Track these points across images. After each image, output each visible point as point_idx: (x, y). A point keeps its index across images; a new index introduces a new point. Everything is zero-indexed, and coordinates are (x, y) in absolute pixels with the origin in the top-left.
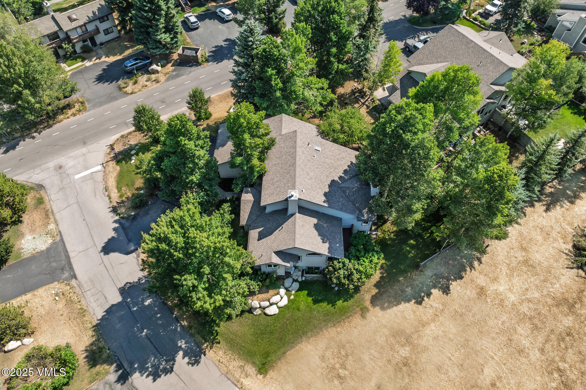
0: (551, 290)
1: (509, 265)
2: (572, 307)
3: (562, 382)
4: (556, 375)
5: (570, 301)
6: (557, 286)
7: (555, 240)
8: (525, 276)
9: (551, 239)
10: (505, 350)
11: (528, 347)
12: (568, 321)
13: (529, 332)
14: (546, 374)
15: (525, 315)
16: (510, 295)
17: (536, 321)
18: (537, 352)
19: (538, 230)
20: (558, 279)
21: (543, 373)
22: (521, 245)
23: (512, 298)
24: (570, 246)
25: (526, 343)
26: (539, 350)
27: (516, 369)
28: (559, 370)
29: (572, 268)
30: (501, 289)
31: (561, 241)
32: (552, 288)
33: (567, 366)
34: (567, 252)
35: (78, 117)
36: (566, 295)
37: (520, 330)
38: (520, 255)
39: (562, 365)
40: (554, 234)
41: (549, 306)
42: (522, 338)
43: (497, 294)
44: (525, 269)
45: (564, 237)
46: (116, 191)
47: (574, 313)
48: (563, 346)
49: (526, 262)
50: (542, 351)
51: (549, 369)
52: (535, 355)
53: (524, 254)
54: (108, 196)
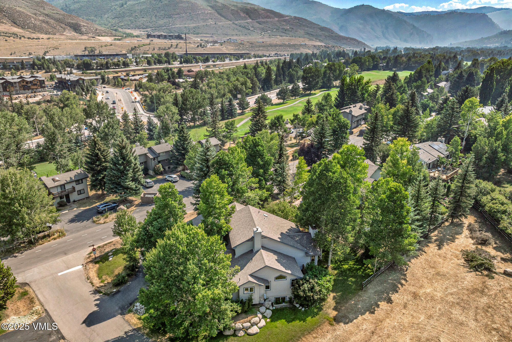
0: (463, 285)
1: (427, 278)
2: (482, 292)
3: (501, 335)
4: (494, 333)
5: (480, 289)
6: (466, 282)
7: (451, 259)
8: (442, 281)
9: (449, 259)
10: (450, 325)
11: (465, 321)
12: (484, 300)
13: (461, 312)
14: (487, 334)
15: (453, 303)
16: (435, 293)
17: (462, 304)
18: (473, 322)
19: (437, 256)
20: (464, 279)
21: (485, 334)
22: (430, 266)
23: (439, 295)
24: (463, 261)
25: (462, 318)
26: (474, 320)
27: (464, 335)
28: (495, 329)
29: (471, 272)
30: (428, 291)
31: (456, 259)
32: (464, 284)
33: (498, 325)
34: (462, 264)
35: (58, 240)
36: (475, 287)
37: (453, 311)
38: (432, 271)
39: (495, 326)
40: (449, 256)
41: (467, 295)
42: (458, 316)
43: (427, 294)
44: (439, 278)
45: (457, 257)
46: (98, 279)
47: (486, 295)
48: (489, 315)
49: (438, 274)
50: (476, 320)
51: (488, 330)
52: (472, 324)
53: (434, 270)
54: (90, 282)
